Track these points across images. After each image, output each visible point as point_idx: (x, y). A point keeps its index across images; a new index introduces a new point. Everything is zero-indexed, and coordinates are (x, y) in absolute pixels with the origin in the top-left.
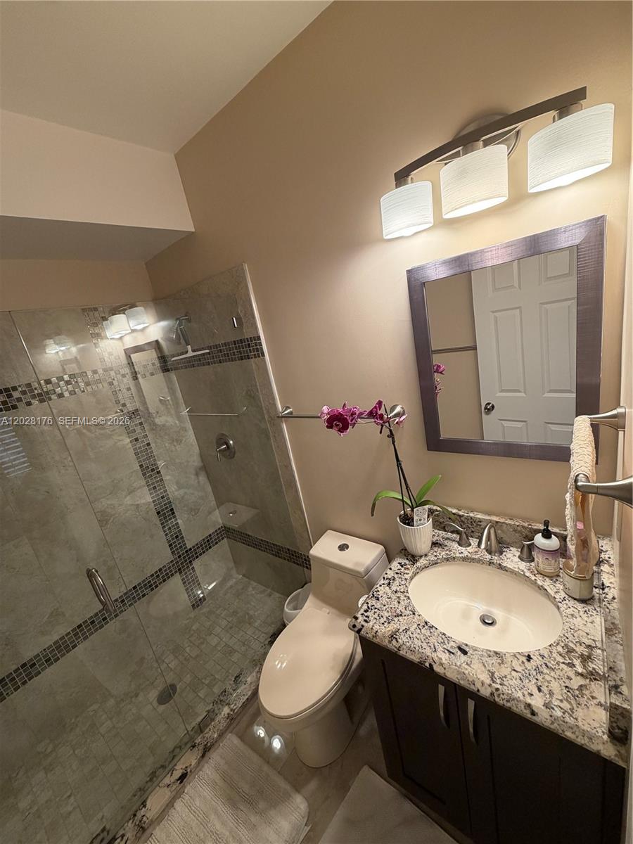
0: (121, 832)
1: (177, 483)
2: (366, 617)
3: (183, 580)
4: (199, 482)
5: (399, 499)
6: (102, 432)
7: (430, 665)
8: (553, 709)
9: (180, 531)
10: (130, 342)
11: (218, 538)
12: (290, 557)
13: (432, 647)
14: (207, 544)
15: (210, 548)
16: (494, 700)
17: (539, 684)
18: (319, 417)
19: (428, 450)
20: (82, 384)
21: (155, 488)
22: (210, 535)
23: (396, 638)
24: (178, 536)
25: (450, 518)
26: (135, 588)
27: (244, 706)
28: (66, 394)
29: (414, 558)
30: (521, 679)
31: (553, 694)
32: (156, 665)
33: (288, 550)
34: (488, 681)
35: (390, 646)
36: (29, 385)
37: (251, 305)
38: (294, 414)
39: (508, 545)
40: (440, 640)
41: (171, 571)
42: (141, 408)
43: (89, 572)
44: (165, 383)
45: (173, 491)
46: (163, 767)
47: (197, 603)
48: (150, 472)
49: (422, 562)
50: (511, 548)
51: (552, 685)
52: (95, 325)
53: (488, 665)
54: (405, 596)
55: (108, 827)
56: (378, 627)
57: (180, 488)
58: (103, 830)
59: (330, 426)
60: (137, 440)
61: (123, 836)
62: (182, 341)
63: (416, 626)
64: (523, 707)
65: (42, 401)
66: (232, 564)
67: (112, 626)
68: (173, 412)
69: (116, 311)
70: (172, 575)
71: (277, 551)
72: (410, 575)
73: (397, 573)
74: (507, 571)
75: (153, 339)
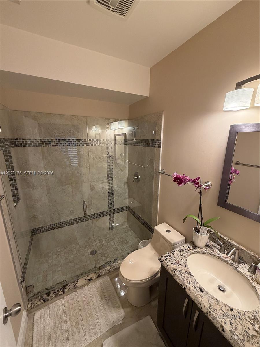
0: (69, 284)
1: (117, 185)
2: (166, 258)
3: (109, 218)
4: (124, 187)
5: (196, 220)
6: (100, 160)
7: (185, 288)
8: (234, 334)
9: (113, 201)
10: (117, 132)
11: (125, 209)
12: (147, 227)
13: (188, 282)
14: (121, 210)
15: (121, 212)
16: (207, 316)
17: (232, 322)
18: (172, 176)
19: (217, 205)
20: (99, 143)
21: (110, 184)
22: (122, 207)
23: (175, 271)
24: (112, 203)
25: (218, 238)
26: (95, 214)
27: (115, 270)
28: (94, 145)
29: (195, 247)
30: (223, 315)
31: (237, 329)
32: (93, 242)
33: (148, 224)
34: (207, 307)
35: (171, 273)
36: (85, 139)
37: (161, 127)
38: (165, 173)
39: (245, 262)
40: (193, 281)
41: (106, 214)
42: (114, 156)
43: (84, 201)
44: (124, 149)
45: (115, 187)
46: (86, 273)
47: (112, 228)
48: (110, 178)
49: (198, 250)
50: (246, 264)
51: (238, 326)
52: (108, 124)
53: (210, 301)
54: (185, 259)
55: (67, 281)
56: (169, 264)
57: (118, 187)
58: (66, 280)
59: (175, 181)
60: (109, 166)
61: (70, 286)
62: (133, 135)
63: (185, 271)
64: (219, 325)
65: (87, 145)
66: (126, 220)
67: (85, 223)
68: (123, 160)
69: (116, 120)
70: (106, 215)
71: (144, 223)
72: (191, 252)
73: (185, 249)
74: (239, 272)
75: (124, 133)
